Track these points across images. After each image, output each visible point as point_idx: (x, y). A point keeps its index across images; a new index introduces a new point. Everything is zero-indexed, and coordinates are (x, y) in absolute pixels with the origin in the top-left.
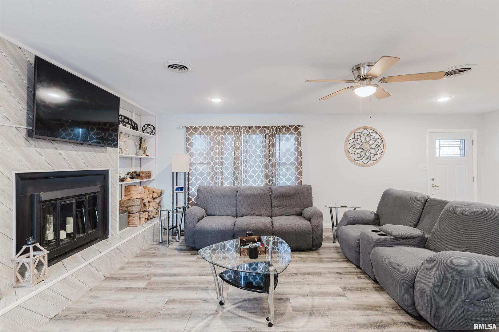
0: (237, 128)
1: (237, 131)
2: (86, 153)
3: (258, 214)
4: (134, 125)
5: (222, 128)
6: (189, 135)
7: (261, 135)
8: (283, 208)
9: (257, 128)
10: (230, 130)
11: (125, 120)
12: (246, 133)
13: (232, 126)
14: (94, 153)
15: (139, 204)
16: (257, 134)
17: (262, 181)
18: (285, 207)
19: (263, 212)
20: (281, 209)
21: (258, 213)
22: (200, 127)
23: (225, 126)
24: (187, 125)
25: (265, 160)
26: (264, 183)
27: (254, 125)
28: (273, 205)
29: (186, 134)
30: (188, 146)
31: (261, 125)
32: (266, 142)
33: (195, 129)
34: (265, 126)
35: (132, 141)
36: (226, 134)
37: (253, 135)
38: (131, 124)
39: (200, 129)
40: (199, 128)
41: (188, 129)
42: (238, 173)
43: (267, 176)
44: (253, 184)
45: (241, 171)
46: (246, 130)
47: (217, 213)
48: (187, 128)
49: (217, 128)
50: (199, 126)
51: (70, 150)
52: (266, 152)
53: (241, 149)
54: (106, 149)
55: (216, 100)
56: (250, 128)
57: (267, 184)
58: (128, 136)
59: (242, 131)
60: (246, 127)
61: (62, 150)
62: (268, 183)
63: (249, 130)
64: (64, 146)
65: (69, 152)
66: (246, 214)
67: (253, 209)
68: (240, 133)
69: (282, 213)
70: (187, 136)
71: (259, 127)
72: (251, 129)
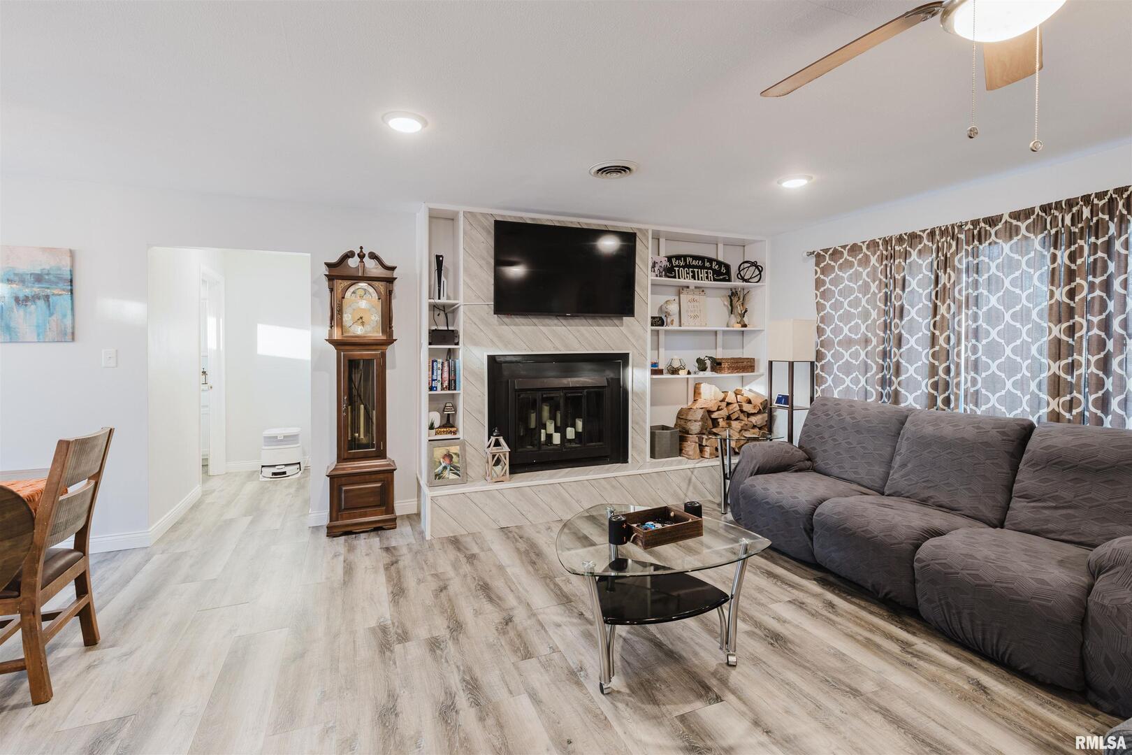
0: (944, 232)
1: (944, 239)
2: (582, 329)
3: (944, 503)
4: (720, 267)
5: (900, 240)
6: (823, 273)
7: (1036, 236)
8: (1056, 508)
9: (1016, 215)
10: (925, 241)
11: (695, 263)
12: (976, 242)
13: (930, 227)
14: (597, 328)
15: (699, 419)
16: (1019, 237)
17: (1036, 403)
18: (1063, 508)
19: (964, 501)
20: (1044, 511)
21: (944, 499)
22: (844, 247)
23: (909, 231)
24: (818, 249)
25: (1050, 328)
26: (1044, 411)
27: (1004, 208)
28: (1016, 487)
29: (816, 270)
30: (818, 298)
31: (1036, 202)
32: (1059, 260)
33: (836, 254)
34: (1053, 200)
35: (719, 299)
36: (914, 254)
37: (1004, 245)
38: (711, 268)
39: (846, 253)
40: (842, 250)
41: (819, 258)
42: (948, 371)
43: (1056, 387)
44: (1003, 409)
45: (958, 365)
46: (976, 232)
47: (835, 471)
48: (818, 255)
49: (887, 241)
50: (842, 247)
51: (556, 325)
52: (1057, 296)
53: (957, 294)
54: (622, 319)
55: (795, 183)
56: (992, 221)
57: (1059, 414)
58: (703, 291)
59: (962, 236)
60: (975, 223)
61: (544, 325)
62: (1062, 412)
63: (988, 228)
64: (547, 321)
65: (554, 328)
66: (908, 492)
67: (933, 485)
68: (954, 244)
69: (1045, 527)
70: (818, 276)
71: (1028, 213)
72: (995, 226)
